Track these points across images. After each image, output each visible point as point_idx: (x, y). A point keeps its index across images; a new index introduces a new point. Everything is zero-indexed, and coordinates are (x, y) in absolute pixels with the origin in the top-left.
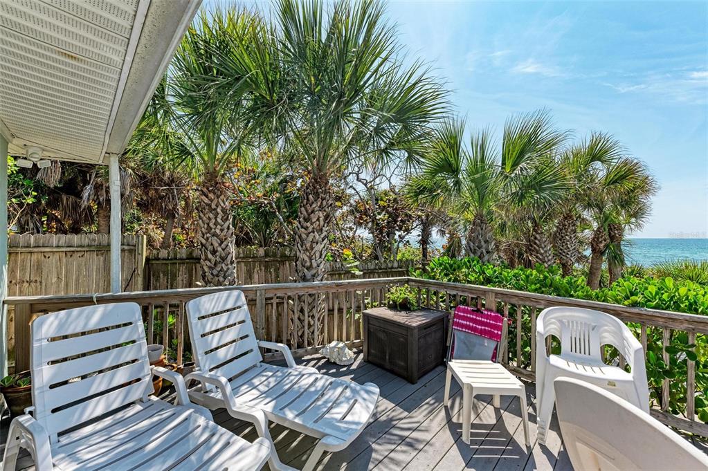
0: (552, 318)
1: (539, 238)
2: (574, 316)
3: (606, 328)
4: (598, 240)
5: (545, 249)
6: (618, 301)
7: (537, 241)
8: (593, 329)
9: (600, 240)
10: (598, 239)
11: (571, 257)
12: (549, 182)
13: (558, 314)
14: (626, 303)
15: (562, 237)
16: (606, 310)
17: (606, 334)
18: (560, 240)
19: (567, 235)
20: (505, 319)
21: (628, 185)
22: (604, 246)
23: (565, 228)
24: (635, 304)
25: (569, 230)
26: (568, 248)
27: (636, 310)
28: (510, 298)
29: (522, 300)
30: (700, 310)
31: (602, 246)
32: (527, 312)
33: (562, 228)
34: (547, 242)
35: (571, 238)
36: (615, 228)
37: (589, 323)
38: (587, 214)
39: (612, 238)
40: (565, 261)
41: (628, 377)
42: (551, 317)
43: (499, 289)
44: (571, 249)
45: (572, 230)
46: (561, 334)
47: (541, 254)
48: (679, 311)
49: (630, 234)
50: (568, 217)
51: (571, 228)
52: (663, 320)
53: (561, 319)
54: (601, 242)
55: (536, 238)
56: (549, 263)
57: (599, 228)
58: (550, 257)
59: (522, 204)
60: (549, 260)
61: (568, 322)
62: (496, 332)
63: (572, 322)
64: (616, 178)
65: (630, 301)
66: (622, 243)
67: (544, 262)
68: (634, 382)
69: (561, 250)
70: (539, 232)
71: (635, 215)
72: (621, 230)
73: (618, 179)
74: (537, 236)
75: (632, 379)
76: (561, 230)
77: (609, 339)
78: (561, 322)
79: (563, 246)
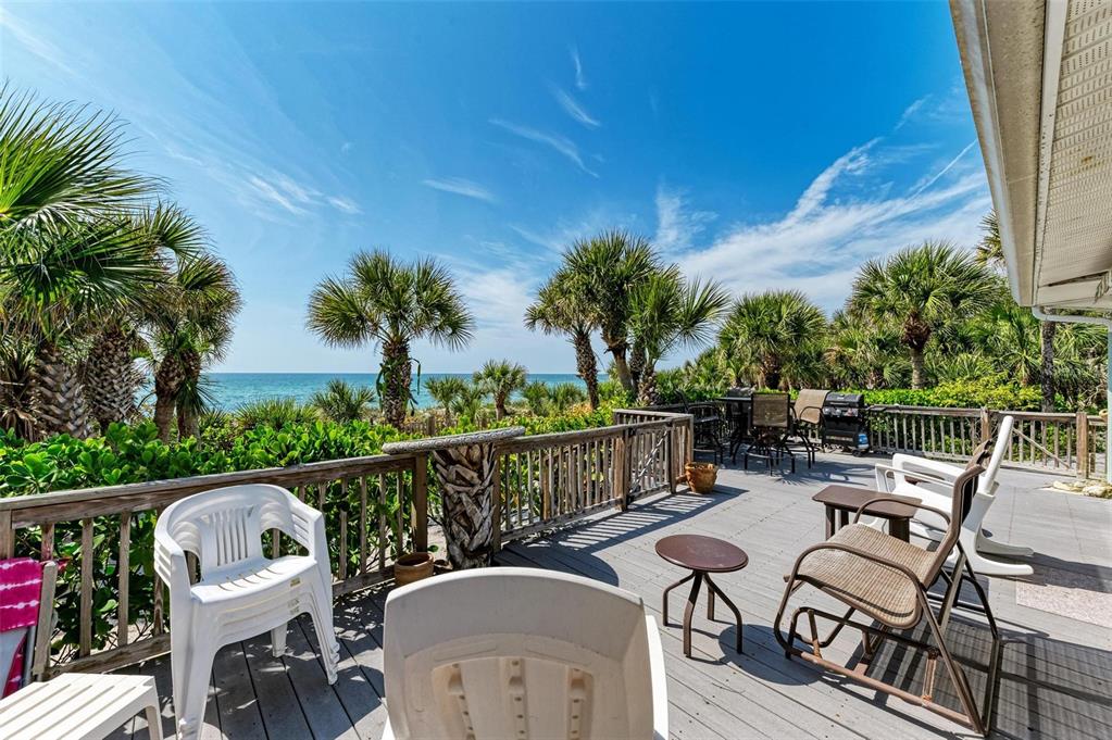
0: (183, 520)
1: (52, 371)
2: (219, 504)
3: (267, 506)
4: (167, 375)
5: (68, 395)
6: (269, 464)
7: (47, 379)
8: (249, 514)
9: (171, 375)
10: (167, 373)
11: (121, 405)
12: (121, 263)
13: (192, 510)
14: (282, 462)
15: (102, 370)
16: (257, 480)
17: (268, 516)
18: (98, 375)
19: (112, 367)
20: (51, 563)
21: (213, 295)
22: (177, 385)
23: (108, 355)
24: (292, 462)
25: (116, 358)
26: (115, 391)
27: (294, 470)
28: (63, 509)
29: (96, 505)
30: (347, 452)
31: (173, 384)
32: (103, 528)
33: (100, 354)
34: (73, 381)
35: (119, 371)
36: (189, 357)
37: (241, 507)
38: (146, 333)
39: (188, 371)
40: (106, 416)
41: (308, 561)
42: (180, 518)
43: (31, 497)
44: (120, 393)
45: (122, 358)
46: (200, 544)
47: (59, 406)
48: (329, 458)
49: (211, 368)
50: (113, 334)
51: (120, 354)
52: (321, 473)
53: (196, 517)
54: (173, 379)
55: (43, 372)
56: (79, 422)
57: (167, 358)
58: (81, 411)
59: (47, 297)
60: (77, 417)
61: (211, 517)
62: (21, 606)
63: (217, 514)
64: (197, 280)
65: (287, 459)
66: (199, 380)
67: (66, 422)
68: (317, 565)
69: (99, 394)
70: (54, 359)
71: (215, 341)
72: (197, 359)
73: (199, 283)
74: (49, 367)
75: (315, 562)
76: (99, 357)
77: (271, 520)
78: (198, 521)
79: (103, 387)
